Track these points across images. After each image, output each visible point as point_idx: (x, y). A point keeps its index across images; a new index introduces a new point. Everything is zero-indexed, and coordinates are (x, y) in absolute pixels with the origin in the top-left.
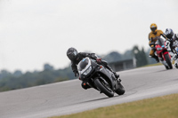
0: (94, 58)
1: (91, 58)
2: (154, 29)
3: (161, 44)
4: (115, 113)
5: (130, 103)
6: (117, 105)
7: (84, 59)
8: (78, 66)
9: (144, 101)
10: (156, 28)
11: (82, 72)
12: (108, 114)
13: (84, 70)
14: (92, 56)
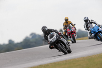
0: (57, 33)
1: (56, 32)
2: (67, 20)
3: (70, 28)
6: (50, 64)
7: (52, 33)
8: (49, 37)
10: (68, 20)
11: (51, 40)
13: (52, 39)
14: (55, 31)
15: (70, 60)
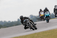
4: (40, 35)
5: (45, 31)
9: (50, 30)
12: (38, 35)
15: (52, 30)
